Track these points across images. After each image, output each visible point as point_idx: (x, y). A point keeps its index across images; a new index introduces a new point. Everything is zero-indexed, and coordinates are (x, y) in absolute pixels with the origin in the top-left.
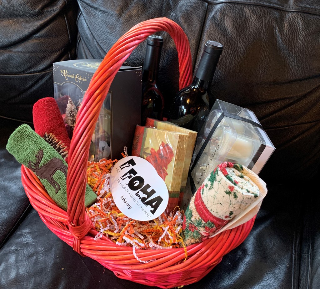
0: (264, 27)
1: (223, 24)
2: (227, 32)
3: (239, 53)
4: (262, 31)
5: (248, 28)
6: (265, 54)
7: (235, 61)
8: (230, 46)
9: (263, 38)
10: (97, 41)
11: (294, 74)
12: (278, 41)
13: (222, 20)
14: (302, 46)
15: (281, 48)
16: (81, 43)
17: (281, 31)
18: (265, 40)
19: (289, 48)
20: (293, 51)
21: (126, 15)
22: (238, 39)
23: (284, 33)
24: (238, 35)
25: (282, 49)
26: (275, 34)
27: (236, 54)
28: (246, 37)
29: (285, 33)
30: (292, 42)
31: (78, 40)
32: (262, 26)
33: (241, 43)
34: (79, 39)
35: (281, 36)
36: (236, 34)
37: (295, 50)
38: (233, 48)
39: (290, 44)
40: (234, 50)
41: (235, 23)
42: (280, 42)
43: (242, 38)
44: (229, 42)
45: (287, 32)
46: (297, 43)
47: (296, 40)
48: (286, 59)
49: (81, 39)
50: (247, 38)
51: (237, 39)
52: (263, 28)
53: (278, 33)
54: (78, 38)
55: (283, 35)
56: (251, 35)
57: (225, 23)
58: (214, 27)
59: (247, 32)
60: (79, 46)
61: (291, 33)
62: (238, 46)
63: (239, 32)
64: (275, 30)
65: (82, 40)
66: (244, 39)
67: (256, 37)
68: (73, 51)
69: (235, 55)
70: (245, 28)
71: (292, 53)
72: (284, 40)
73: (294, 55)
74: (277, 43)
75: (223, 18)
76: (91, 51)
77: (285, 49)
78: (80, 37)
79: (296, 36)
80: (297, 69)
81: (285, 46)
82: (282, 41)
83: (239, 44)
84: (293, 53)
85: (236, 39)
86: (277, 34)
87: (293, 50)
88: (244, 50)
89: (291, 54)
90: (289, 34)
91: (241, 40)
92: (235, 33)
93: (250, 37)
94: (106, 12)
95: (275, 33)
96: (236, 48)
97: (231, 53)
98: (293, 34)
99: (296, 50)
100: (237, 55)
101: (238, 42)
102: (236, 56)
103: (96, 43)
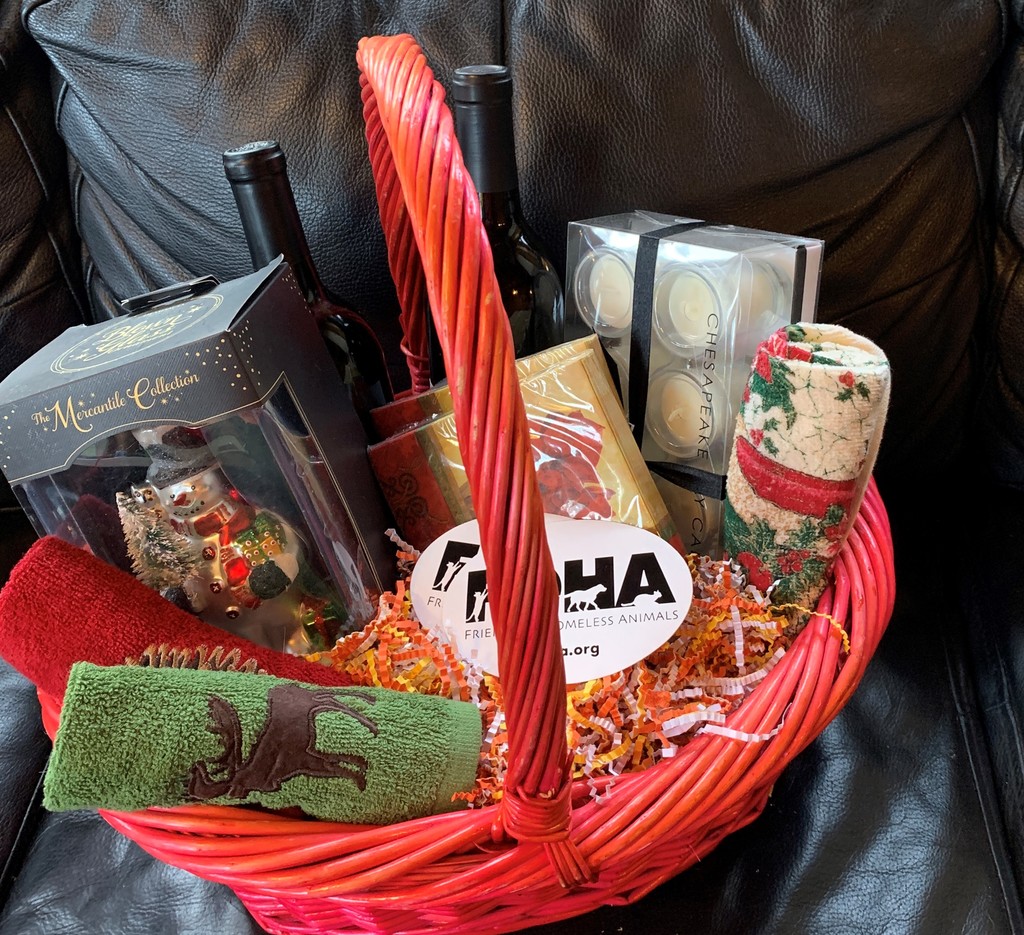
0: (699, 13)
1: (566, 30)
2: (584, 52)
3: (639, 115)
4: (695, 28)
5: (648, 28)
6: (721, 101)
7: (632, 142)
8: (605, 98)
9: (706, 51)
10: (146, 173)
11: (827, 144)
12: (754, 51)
13: (560, 18)
14: (831, 50)
15: (768, 72)
16: (87, 195)
17: (755, 18)
18: (711, 57)
19: (791, 65)
20: (806, 73)
21: (231, 62)
22: (625, 69)
23: (767, 21)
24: (623, 58)
25: (771, 72)
26: (739, 32)
27: (631, 119)
28: (648, 60)
29: (769, 20)
30: (796, 44)
31: (75, 182)
32: (693, 11)
33: (638, 82)
34: (79, 180)
35: (760, 34)
36: (617, 55)
37: (810, 68)
38: (616, 101)
39: (792, 53)
40: (621, 109)
41: (605, 21)
42: (759, 53)
43: (637, 64)
44: (601, 85)
45: (773, 15)
46: (814, 47)
47: (809, 35)
48: (790, 104)
49: (83, 178)
50: (653, 63)
51: (622, 71)
52: (696, 19)
53: (747, 26)
54: (71, 178)
55: (765, 27)
56: (664, 50)
57: (573, 26)
58: (538, 46)
59: (648, 41)
60: (82, 203)
61: (787, 19)
62: (630, 93)
63: (623, 47)
64: (735, 18)
65: (91, 182)
66: (644, 65)
67: (683, 52)
68: (63, 227)
69: (628, 123)
70: (639, 29)
71: (806, 77)
72: (772, 43)
73: (813, 85)
74: (750, 57)
75: (562, 11)
76: (132, 211)
77: (781, 71)
78: (78, 170)
79: (806, 24)
80: (831, 128)
81: (779, 63)
82: (765, 47)
83: (633, 85)
84: (807, 80)
85: (619, 71)
86: (744, 29)
87: (806, 69)
88: (652, 102)
89: (802, 84)
90: (781, 22)
91: (637, 72)
92: (611, 54)
93: (663, 58)
94: (158, 68)
95: (738, 25)
96: (628, 101)
97: (613, 120)
98: (793, 19)
99: (816, 67)
100: (636, 124)
101: (627, 79)
102: (632, 128)
103: (144, 181)
